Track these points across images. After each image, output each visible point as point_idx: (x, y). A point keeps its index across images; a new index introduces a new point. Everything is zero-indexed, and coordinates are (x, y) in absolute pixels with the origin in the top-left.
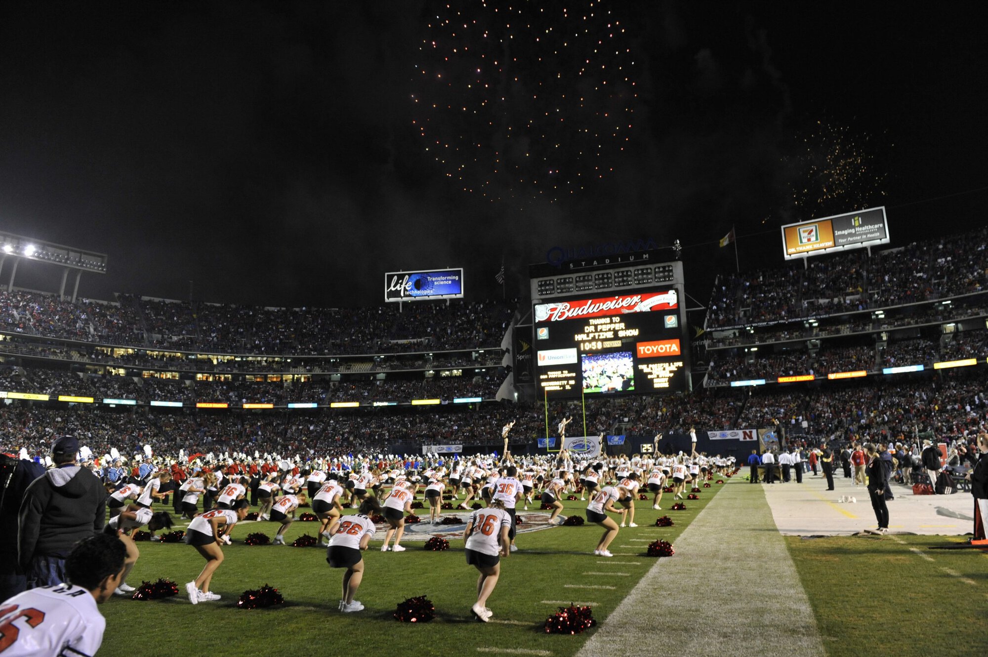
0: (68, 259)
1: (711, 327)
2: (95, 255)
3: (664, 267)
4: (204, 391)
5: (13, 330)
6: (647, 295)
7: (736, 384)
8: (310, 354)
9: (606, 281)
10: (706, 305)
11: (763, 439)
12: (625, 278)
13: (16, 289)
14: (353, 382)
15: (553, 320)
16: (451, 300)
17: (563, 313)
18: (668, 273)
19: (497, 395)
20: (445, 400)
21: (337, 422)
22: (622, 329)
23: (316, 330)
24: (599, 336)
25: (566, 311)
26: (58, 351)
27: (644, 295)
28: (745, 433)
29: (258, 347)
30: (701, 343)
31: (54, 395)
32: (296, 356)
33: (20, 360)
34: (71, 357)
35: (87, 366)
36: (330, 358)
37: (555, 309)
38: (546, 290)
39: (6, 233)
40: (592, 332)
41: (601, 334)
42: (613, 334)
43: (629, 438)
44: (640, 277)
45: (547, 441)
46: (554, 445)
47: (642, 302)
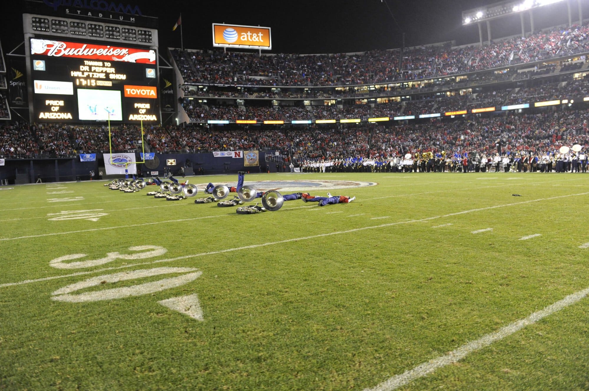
1: (187, 81)
3: (145, 31)
6: (134, 50)
7: (210, 122)
9: (98, 31)
12: (114, 33)
15: (49, 54)
17: (59, 51)
18: (148, 37)
22: (113, 73)
24: (93, 75)
25: (62, 49)
27: (131, 49)
28: (236, 153)
30: (169, 92)
37: (52, 46)
38: (41, 27)
40: (87, 71)
41: (95, 74)
42: (105, 76)
43: (157, 155)
44: (127, 34)
45: (88, 156)
46: (94, 159)
47: (129, 54)
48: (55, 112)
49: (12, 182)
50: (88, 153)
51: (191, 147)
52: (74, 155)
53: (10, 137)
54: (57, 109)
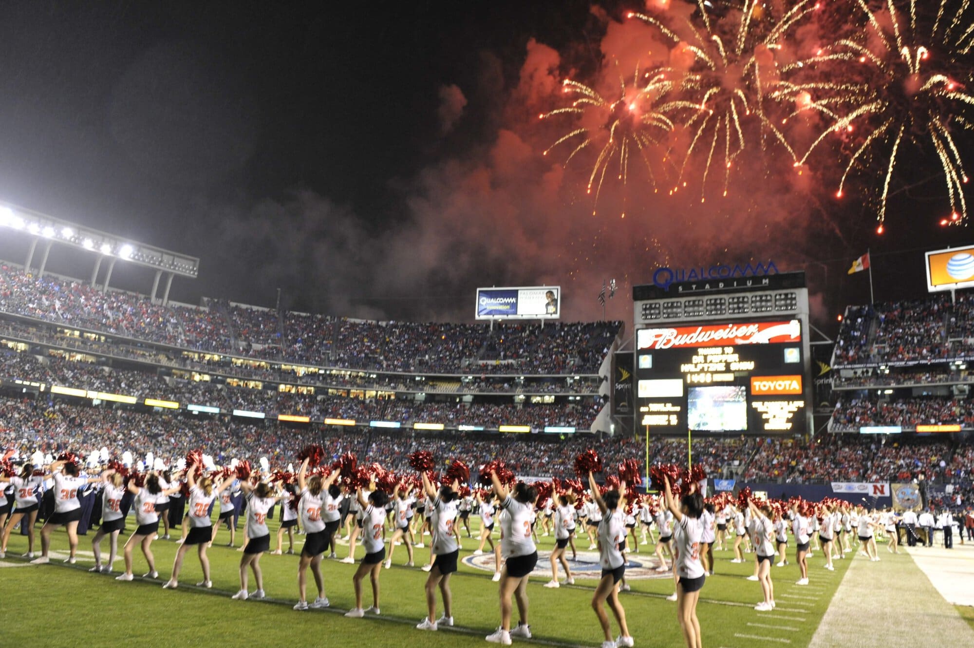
0: (161, 262)
1: (839, 364)
2: (187, 259)
3: (786, 295)
4: (286, 402)
5: (106, 331)
6: (767, 324)
7: (865, 430)
8: (394, 371)
9: (718, 307)
10: (834, 338)
11: (897, 495)
12: (741, 305)
13: (111, 289)
14: (438, 402)
15: (657, 347)
16: (546, 320)
17: (669, 341)
18: (790, 301)
19: (592, 426)
20: (535, 428)
21: (420, 444)
22: (735, 362)
23: (402, 345)
24: (709, 367)
25: (672, 338)
26: (147, 354)
27: (763, 325)
28: (875, 487)
29: (341, 360)
30: (826, 381)
31: (141, 398)
32: (381, 372)
33: (111, 362)
34: (159, 361)
35: (174, 371)
36: (415, 377)
37: (660, 336)
38: (651, 314)
39: (106, 234)
40: (701, 363)
41: (711, 365)
42: (725, 367)
43: (740, 484)
44: (758, 304)
47: (759, 331)
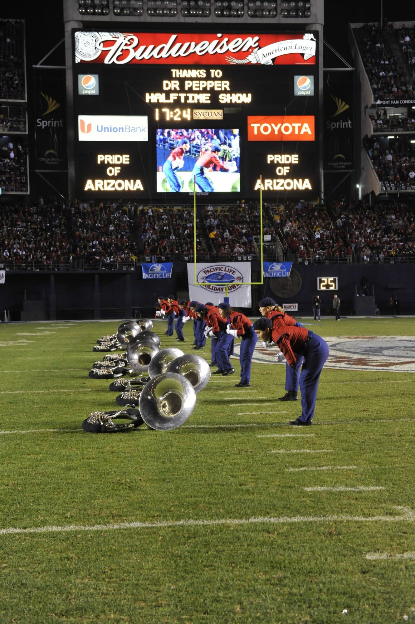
9: (200, 3)
12: (232, 4)
15: (106, 61)
17: (125, 53)
18: (302, 3)
22: (225, 92)
24: (187, 98)
25: (130, 48)
27: (264, 36)
30: (343, 125)
37: (112, 43)
38: (94, 7)
40: (175, 91)
41: (190, 95)
42: (211, 98)
43: (298, 268)
44: (259, 3)
45: (158, 267)
46: (169, 275)
47: (260, 47)
48: (113, 178)
49: (16, 317)
50: (159, 261)
51: (377, 250)
52: (131, 264)
53: (26, 227)
54: (116, 171)
